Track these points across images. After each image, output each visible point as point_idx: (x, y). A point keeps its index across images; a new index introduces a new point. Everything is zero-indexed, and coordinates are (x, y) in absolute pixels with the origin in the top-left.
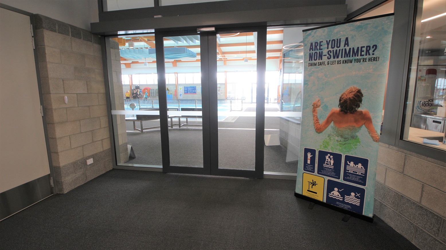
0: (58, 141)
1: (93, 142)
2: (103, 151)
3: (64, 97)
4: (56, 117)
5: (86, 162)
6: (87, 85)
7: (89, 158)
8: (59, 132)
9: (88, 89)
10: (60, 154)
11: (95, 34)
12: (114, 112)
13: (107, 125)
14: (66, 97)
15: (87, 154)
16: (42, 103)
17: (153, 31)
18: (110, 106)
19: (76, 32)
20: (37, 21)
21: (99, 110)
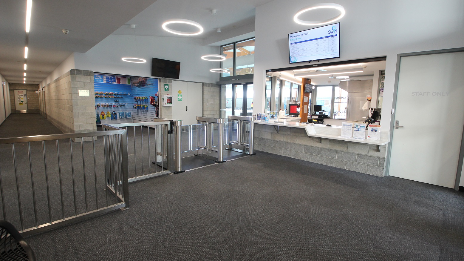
4: (205, 109)
6: (214, 100)
9: (214, 102)
11: (218, 85)
12: (221, 110)
14: (208, 104)
16: (202, 105)
17: (232, 84)
18: (220, 108)
19: (212, 85)
20: (203, 84)
21: (217, 109)
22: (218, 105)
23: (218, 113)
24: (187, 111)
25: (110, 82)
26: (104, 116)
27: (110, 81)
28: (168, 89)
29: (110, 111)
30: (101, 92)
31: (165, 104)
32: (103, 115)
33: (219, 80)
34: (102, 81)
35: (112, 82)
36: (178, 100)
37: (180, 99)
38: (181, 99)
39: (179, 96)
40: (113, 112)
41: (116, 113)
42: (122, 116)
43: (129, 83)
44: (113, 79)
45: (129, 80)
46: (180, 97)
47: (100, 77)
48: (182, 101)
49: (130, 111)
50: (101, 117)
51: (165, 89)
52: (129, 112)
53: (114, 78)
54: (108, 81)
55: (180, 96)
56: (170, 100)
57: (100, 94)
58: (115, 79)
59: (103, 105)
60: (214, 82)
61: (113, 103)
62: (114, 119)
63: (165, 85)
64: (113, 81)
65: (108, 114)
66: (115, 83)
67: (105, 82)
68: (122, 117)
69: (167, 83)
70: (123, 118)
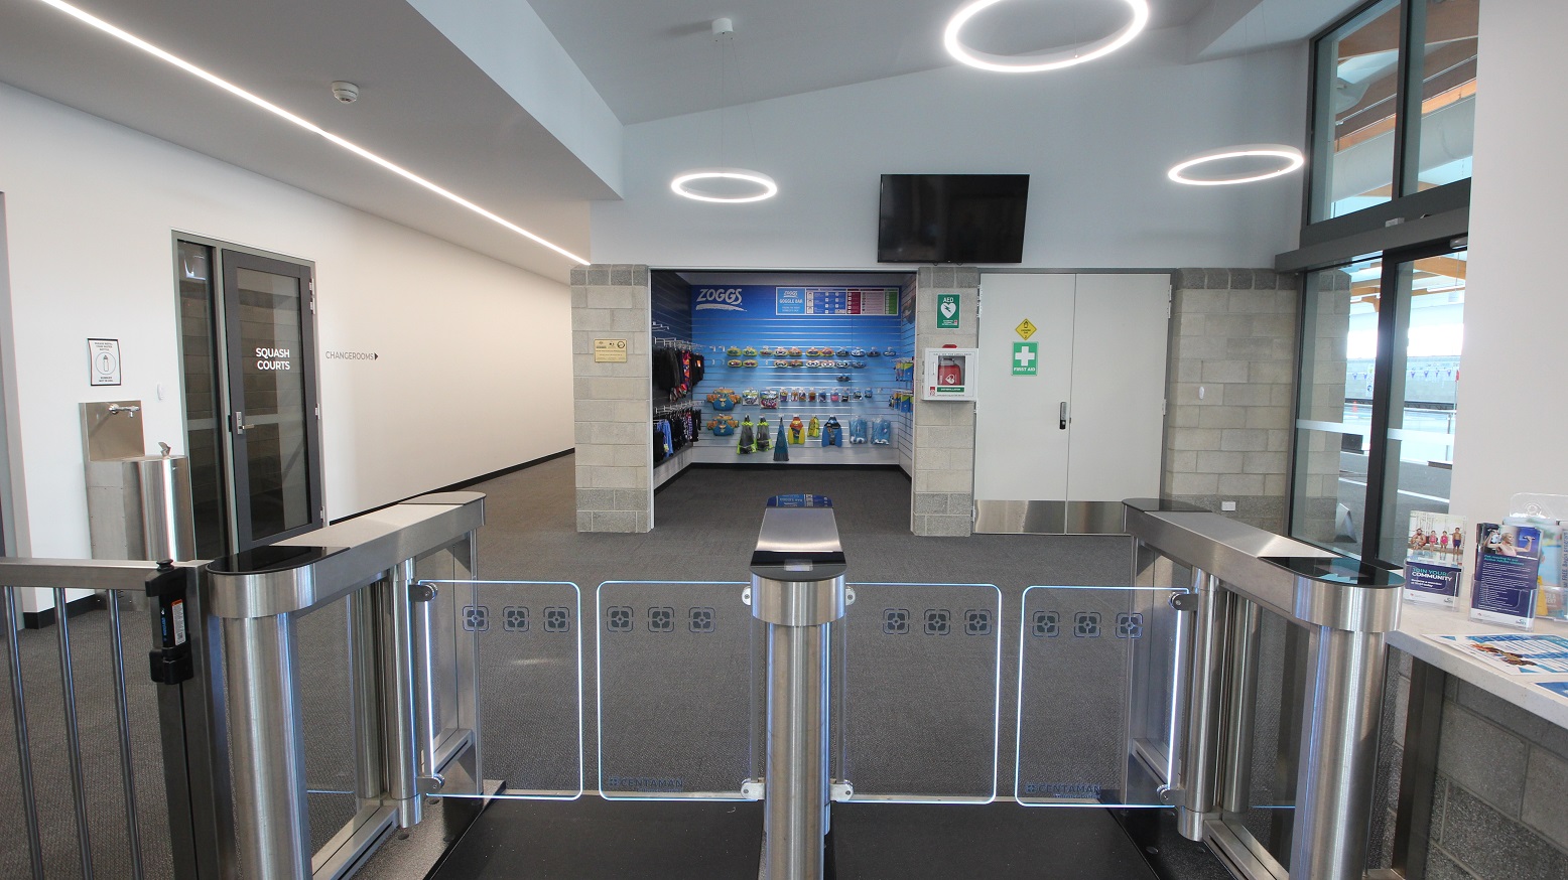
0: (1176, 454)
1: (1243, 473)
2: (1264, 497)
3: (1199, 388)
4: (1180, 418)
5: (1221, 504)
6: (1249, 368)
7: (1228, 499)
8: (1180, 441)
9: (1249, 376)
10: (1175, 475)
11: (1286, 274)
12: (1302, 424)
13: (1284, 448)
14: (1202, 389)
15: (1225, 491)
16: (1167, 396)
17: (1380, 253)
18: (1296, 411)
19: (1241, 279)
20: (1178, 279)
21: (1270, 416)
22: (1282, 399)
23: (1278, 441)
24: (1062, 427)
25: (827, 311)
26: (799, 433)
27: (827, 306)
28: (955, 316)
29: (822, 415)
30: (794, 349)
31: (927, 389)
32: (796, 430)
33: (1294, 244)
34: (802, 307)
35: (832, 310)
36: (1015, 373)
37: (1025, 363)
38: (1032, 363)
39: (1017, 348)
40: (831, 418)
41: (837, 425)
42: (858, 436)
43: (892, 308)
44: (837, 300)
45: (892, 296)
46: (1025, 356)
47: (794, 294)
48: (1034, 373)
49: (887, 418)
50: (788, 433)
51: (941, 317)
52: (885, 421)
53: (843, 296)
54: (819, 307)
55: (1025, 349)
56: (953, 369)
57: (792, 356)
58: (842, 300)
59: (796, 395)
60: (1258, 258)
61: (832, 387)
62: (831, 444)
63: (941, 299)
64: (837, 306)
65: (812, 425)
66: (843, 312)
67: (810, 311)
68: (858, 439)
69: (952, 286)
70: (860, 442)
